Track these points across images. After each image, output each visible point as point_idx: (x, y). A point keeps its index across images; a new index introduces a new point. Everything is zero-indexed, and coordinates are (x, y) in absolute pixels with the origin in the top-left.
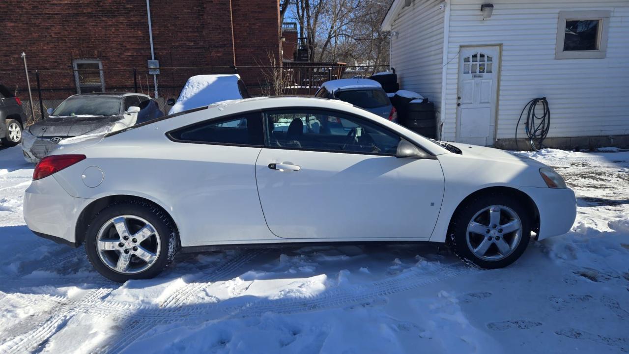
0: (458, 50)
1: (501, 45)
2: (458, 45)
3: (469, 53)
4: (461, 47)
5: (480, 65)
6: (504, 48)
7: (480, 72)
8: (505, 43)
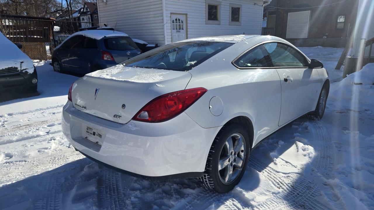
0: (170, 15)
1: (186, 15)
2: (169, 12)
3: (174, 17)
4: (171, 13)
5: (179, 25)
6: (188, 16)
7: (179, 29)
8: (188, 14)
